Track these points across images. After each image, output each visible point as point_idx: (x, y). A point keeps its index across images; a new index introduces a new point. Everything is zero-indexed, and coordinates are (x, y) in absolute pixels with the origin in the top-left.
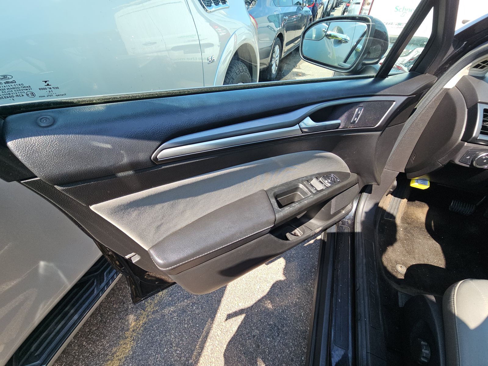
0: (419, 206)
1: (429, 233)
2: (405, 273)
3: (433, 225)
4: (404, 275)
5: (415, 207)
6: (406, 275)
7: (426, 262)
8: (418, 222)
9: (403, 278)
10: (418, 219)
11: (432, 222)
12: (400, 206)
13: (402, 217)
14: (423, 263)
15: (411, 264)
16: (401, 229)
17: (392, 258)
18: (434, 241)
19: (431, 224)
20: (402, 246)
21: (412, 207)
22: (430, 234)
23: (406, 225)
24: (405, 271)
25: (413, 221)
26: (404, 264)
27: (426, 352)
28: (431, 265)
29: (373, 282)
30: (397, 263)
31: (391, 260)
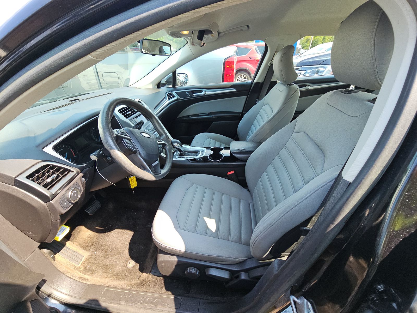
0: (79, 232)
1: (104, 233)
2: (135, 263)
3: (99, 228)
4: (136, 263)
5: (78, 236)
6: (137, 261)
7: (128, 243)
8: (92, 238)
9: (138, 265)
10: (90, 237)
11: (96, 227)
12: (72, 249)
13: (83, 249)
14: (128, 245)
15: (128, 254)
16: (95, 253)
17: (121, 270)
18: (112, 232)
19: (98, 229)
20: (111, 257)
21: (77, 238)
22: (106, 232)
23: (92, 247)
24: (133, 261)
25: (90, 241)
26: (127, 261)
27: (193, 270)
28: (131, 241)
29: (144, 298)
30: (125, 266)
31: (123, 271)
